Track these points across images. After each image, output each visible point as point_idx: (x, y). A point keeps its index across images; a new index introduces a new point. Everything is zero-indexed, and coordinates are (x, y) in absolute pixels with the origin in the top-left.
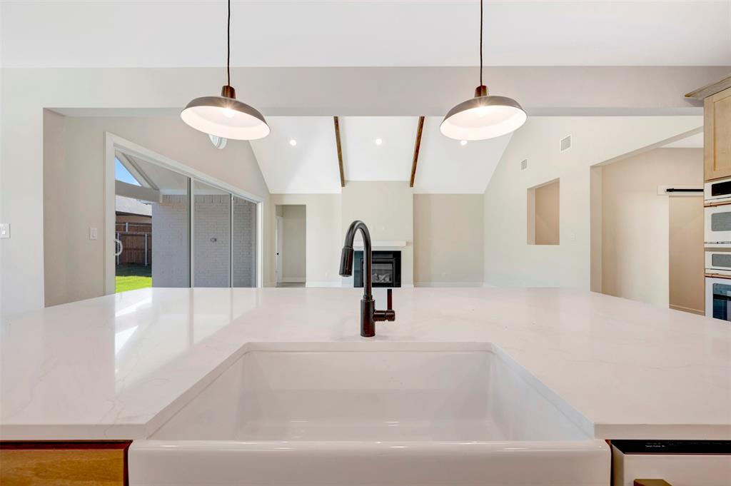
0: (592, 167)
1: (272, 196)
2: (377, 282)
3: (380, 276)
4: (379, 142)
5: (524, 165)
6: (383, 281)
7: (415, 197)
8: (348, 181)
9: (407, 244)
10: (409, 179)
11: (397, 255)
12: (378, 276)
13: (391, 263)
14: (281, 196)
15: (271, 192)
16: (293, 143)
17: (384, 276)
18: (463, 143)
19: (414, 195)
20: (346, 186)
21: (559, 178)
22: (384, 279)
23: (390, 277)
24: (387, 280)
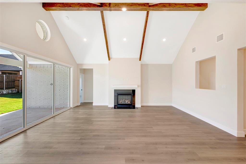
0: (239, 50)
1: (78, 65)
2: (124, 103)
3: (126, 101)
4: (125, 39)
5: (194, 50)
6: (127, 103)
7: (142, 65)
8: (111, 58)
9: (138, 86)
10: (139, 57)
11: (134, 91)
12: (125, 101)
13: (131, 95)
14: (82, 65)
15: (78, 63)
16: (85, 40)
17: (128, 101)
18: (164, 40)
19: (141, 64)
20: (111, 60)
21: (215, 56)
22: (128, 102)
23: (130, 101)
24: (129, 103)
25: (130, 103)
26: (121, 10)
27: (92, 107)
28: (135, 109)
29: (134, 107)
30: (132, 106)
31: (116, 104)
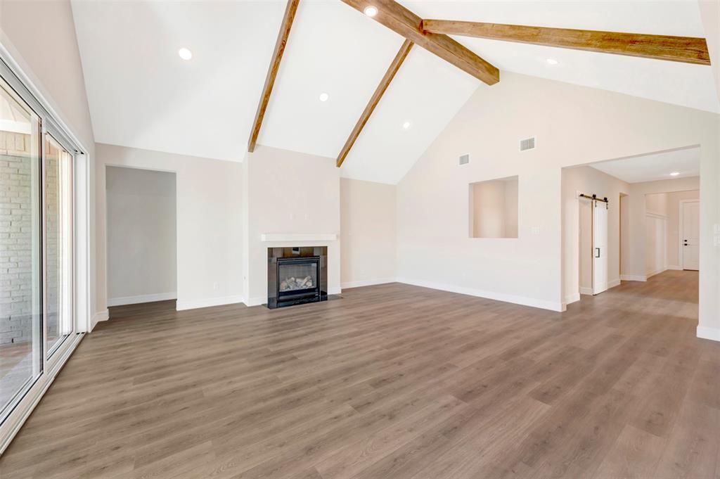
0: (563, 169)
2: (297, 288)
3: (298, 280)
4: (324, 97)
5: (464, 160)
6: (301, 288)
11: (324, 251)
12: (295, 281)
13: (317, 262)
15: (99, 140)
17: (308, 281)
18: (406, 125)
19: (341, 179)
20: (255, 152)
21: (517, 176)
22: (306, 283)
23: (313, 282)
24: (310, 285)
25: (313, 285)
26: (361, 10)
27: (175, 318)
28: (327, 300)
29: (324, 296)
30: (317, 294)
31: (274, 295)
